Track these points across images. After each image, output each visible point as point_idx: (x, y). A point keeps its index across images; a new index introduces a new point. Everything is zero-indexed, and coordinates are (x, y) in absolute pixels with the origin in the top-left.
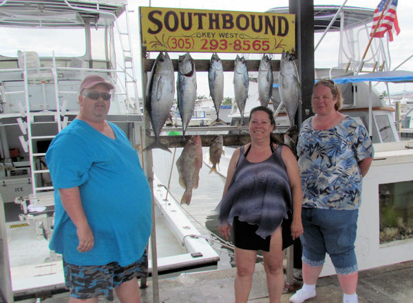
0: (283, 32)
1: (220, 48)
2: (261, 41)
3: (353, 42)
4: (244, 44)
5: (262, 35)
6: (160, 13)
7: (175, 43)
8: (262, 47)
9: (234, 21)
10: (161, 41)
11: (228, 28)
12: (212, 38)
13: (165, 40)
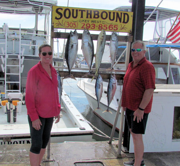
0: (126, 21)
1: (91, 28)
2: (114, 25)
3: (162, 28)
4: (104, 27)
5: (114, 22)
6: (62, 9)
7: (68, 24)
8: (114, 28)
9: (100, 15)
10: (61, 23)
11: (96, 18)
12: (87, 23)
13: (64, 23)
